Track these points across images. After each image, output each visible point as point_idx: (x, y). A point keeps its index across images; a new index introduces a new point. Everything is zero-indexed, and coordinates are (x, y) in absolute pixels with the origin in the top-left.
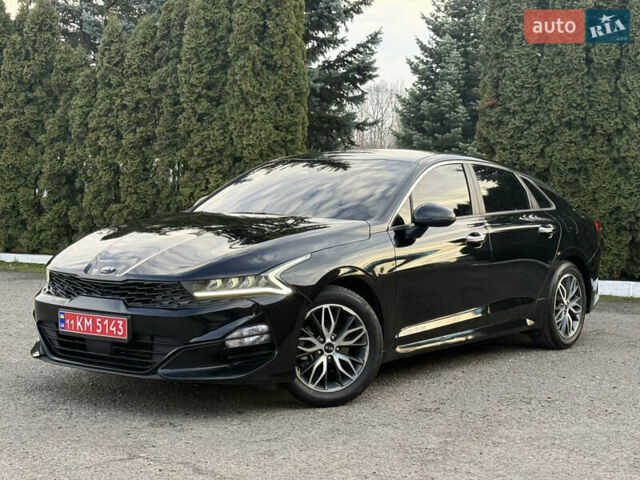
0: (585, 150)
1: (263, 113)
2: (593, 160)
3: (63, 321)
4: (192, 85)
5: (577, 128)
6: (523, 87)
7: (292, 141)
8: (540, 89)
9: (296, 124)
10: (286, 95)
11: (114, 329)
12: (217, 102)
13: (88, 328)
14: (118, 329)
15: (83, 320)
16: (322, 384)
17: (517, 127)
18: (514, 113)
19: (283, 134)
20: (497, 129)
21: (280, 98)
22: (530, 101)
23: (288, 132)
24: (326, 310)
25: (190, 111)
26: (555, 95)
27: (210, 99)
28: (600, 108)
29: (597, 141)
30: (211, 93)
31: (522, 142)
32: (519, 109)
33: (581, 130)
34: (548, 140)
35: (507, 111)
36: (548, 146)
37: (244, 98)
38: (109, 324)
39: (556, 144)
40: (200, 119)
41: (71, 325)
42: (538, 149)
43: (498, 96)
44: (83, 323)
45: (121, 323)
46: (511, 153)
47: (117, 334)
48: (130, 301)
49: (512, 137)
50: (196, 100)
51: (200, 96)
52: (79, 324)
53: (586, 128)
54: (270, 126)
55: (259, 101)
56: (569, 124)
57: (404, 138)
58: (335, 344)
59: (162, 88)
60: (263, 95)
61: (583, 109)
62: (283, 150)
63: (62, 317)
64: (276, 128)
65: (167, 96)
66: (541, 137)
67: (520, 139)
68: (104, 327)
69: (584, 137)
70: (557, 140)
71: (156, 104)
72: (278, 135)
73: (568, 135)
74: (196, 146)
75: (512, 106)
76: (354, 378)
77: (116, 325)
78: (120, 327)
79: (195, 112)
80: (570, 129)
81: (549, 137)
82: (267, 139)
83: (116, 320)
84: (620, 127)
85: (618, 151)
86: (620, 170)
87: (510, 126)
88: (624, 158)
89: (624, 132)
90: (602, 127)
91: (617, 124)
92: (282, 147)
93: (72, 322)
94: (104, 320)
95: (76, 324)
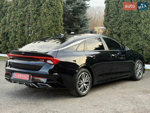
0: (130, 28)
1: (49, 18)
2: (132, 31)
4: (32, 11)
6: (114, 10)
8: (118, 10)
9: (58, 21)
10: (56, 13)
12: (39, 15)
17: (112, 22)
18: (112, 18)
19: (55, 23)
20: (108, 22)
21: (54, 14)
22: (116, 14)
25: (32, 17)
26: (122, 12)
28: (134, 16)
29: (133, 25)
30: (37, 13)
32: (113, 17)
33: (129, 22)
35: (110, 17)
36: (120, 27)
37: (45, 13)
40: (35, 19)
42: (118, 28)
43: (108, 13)
46: (111, 29)
49: (111, 24)
50: (34, 14)
53: (130, 22)
54: (51, 21)
55: (48, 15)
56: (126, 21)
59: (27, 11)
60: (50, 13)
61: (130, 16)
65: (28, 13)
66: (118, 24)
67: (113, 25)
69: (130, 24)
70: (123, 25)
71: (25, 15)
72: (54, 23)
73: (125, 24)
74: (34, 27)
75: (111, 16)
81: (121, 24)
82: (50, 25)
84: (139, 21)
85: (139, 28)
86: (139, 33)
87: (111, 21)
88: (140, 30)
89: (141, 23)
90: (134, 21)
91: (138, 21)
92: (55, 27)
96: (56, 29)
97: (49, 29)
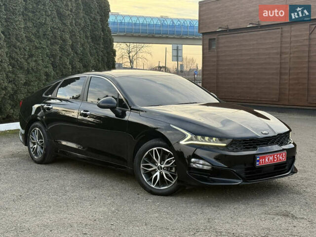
3: (258, 161)
13: (271, 161)
14: (283, 158)
15: (269, 158)
45: (284, 154)
47: (282, 160)
52: (267, 160)
63: (258, 159)
68: (277, 158)
83: (282, 154)
93: (263, 160)
94: (277, 155)
95: (265, 160)
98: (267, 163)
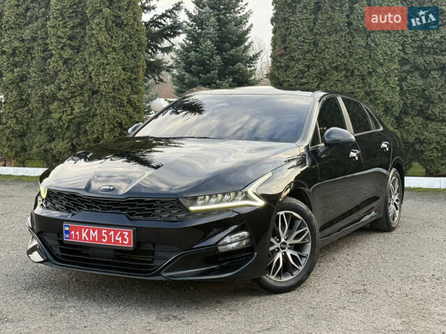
0: (348, 86)
1: (114, 58)
2: (353, 93)
3: (67, 232)
4: (59, 37)
5: (342, 71)
6: (304, 42)
7: (136, 79)
8: (315, 44)
9: (138, 66)
10: (131, 45)
11: (120, 239)
12: (77, 50)
13: (94, 238)
14: (123, 239)
15: (89, 232)
16: (279, 275)
17: (300, 70)
18: (299, 60)
19: (129, 74)
20: (285, 71)
21: (126, 48)
22: (309, 51)
23: (132, 72)
24: (282, 215)
25: (58, 56)
26: (327, 47)
27: (72, 48)
28: (357, 57)
29: (355, 80)
30: (73, 43)
31: (304, 80)
32: (302, 58)
33: (344, 72)
34: (321, 79)
35: (292, 59)
36: (322, 83)
37: (100, 47)
38: (115, 235)
39: (327, 82)
40: (66, 62)
41: (76, 236)
43: (285, 48)
44: (88, 234)
45: (127, 234)
47: (122, 243)
48: (131, 214)
49: (296, 77)
50: (62, 48)
51: (65, 45)
52: (84, 235)
53: (347, 70)
54: (119, 68)
55: (111, 50)
56: (336, 68)
57: (178, 77)
58: (288, 242)
59: (34, 39)
60: (114, 45)
61: (346, 58)
62: (129, 86)
63: (67, 229)
64: (124, 69)
65: (38, 45)
66: (317, 77)
67: (302, 78)
68: (109, 237)
69: (346, 76)
70: (328, 79)
71: (29, 51)
72: (126, 74)
73: (336, 75)
74: (63, 82)
75: (297, 55)
76: (301, 268)
77: (122, 235)
78: (126, 237)
79: (61, 57)
80: (337, 72)
81: (323, 77)
82: (119, 77)
83: (122, 232)
84: (371, 70)
85: (369, 86)
86: (371, 100)
87: (295, 69)
88: (373, 91)
89: (373, 74)
90: (358, 70)
91: (369, 68)
92: (128, 83)
93: (78, 233)
94: (110, 231)
95: (81, 234)
96: (132, 90)
97: (114, 89)
98: (86, 240)
